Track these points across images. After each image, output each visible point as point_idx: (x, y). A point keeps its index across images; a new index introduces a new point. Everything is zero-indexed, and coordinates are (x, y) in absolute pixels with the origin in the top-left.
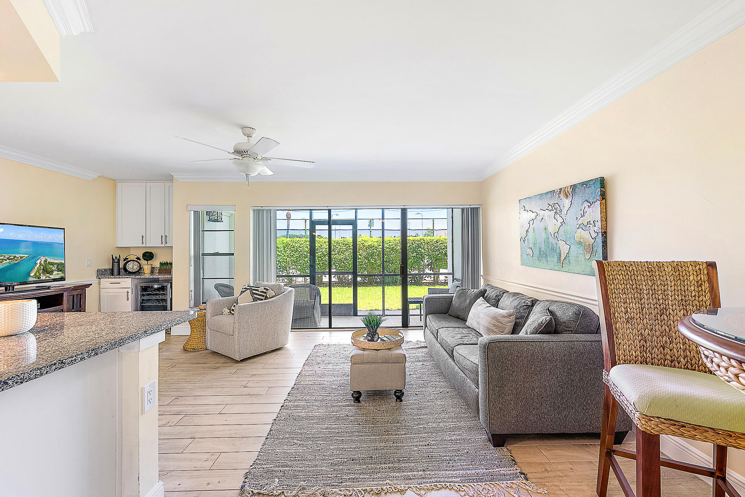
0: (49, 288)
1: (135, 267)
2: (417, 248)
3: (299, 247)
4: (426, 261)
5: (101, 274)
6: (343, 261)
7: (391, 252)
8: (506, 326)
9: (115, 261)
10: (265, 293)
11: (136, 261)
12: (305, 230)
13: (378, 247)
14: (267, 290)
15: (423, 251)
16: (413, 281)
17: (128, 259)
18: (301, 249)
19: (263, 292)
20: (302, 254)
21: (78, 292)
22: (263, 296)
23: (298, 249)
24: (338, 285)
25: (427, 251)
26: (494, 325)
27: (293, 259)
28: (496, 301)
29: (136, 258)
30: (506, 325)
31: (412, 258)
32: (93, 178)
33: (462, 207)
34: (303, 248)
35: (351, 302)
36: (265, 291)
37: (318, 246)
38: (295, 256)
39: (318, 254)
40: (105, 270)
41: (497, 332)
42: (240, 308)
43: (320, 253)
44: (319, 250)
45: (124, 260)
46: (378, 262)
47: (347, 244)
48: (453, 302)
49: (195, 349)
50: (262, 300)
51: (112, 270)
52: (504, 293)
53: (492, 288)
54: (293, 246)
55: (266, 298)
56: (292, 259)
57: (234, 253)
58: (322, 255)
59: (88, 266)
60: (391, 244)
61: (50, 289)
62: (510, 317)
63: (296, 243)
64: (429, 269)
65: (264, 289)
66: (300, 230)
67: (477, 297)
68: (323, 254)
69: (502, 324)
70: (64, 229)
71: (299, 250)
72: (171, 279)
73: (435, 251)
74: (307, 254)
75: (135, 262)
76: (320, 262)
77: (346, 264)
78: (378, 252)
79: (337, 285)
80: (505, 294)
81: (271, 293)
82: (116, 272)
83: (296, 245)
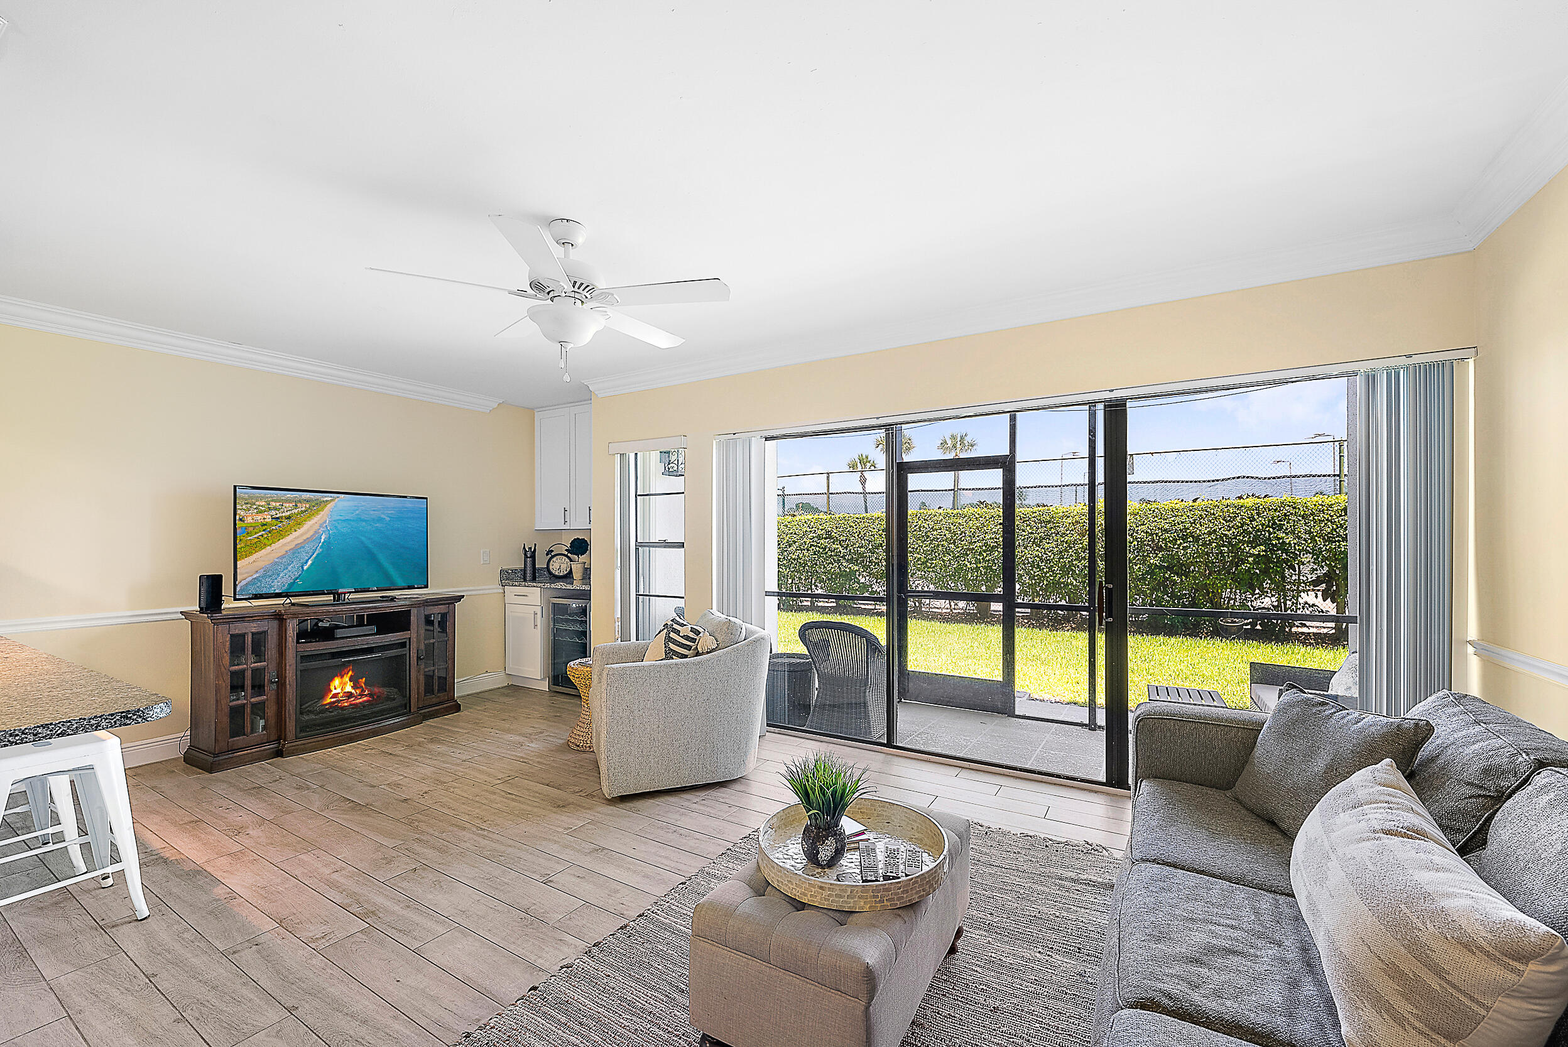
0: (393, 599)
1: (564, 566)
2: (1269, 531)
3: (932, 528)
4: (1305, 569)
5: (508, 577)
6: (1038, 565)
7: (1178, 542)
8: (1483, 1012)
9: (530, 555)
10: (693, 640)
11: (566, 556)
12: (954, 490)
13: (1136, 529)
14: (698, 633)
15: (1289, 539)
16: (1258, 627)
17: (552, 551)
18: (935, 533)
19: (687, 638)
20: (938, 545)
21: (442, 609)
22: (689, 648)
23: (929, 534)
24: (1027, 623)
25: (1305, 540)
26: (1394, 972)
27: (919, 556)
28: (1485, 796)
29: (566, 550)
30: (1481, 1005)
31: (1251, 559)
32: (491, 409)
33: (1363, 367)
34: (940, 531)
35: (998, 675)
36: (692, 635)
37: (975, 527)
38: (922, 551)
39: (976, 545)
40: (514, 571)
41: (1412, 1019)
42: (610, 673)
43: (978, 544)
44: (978, 536)
45: (547, 554)
46: (1137, 568)
47: (1049, 522)
48: (1258, 751)
49: (578, 746)
50: (686, 656)
51: (525, 570)
52: (1541, 765)
53: (1477, 723)
54: (917, 527)
55: (698, 654)
56: (915, 555)
57: (683, 543)
58: (984, 548)
59: (485, 562)
60: (1178, 519)
61: (395, 601)
62: (1521, 967)
63: (925, 520)
64: (1320, 594)
65: (692, 630)
66: (944, 492)
67: (1367, 755)
68: (986, 547)
69: (1449, 982)
70: (426, 498)
71: (931, 536)
72: (588, 592)
73: (1339, 541)
74: (950, 546)
75: (564, 557)
76: (979, 565)
77: (1045, 570)
78: (1136, 543)
79: (1026, 621)
80: (1545, 773)
81: (706, 641)
82: (528, 578)
83: (926, 526)
